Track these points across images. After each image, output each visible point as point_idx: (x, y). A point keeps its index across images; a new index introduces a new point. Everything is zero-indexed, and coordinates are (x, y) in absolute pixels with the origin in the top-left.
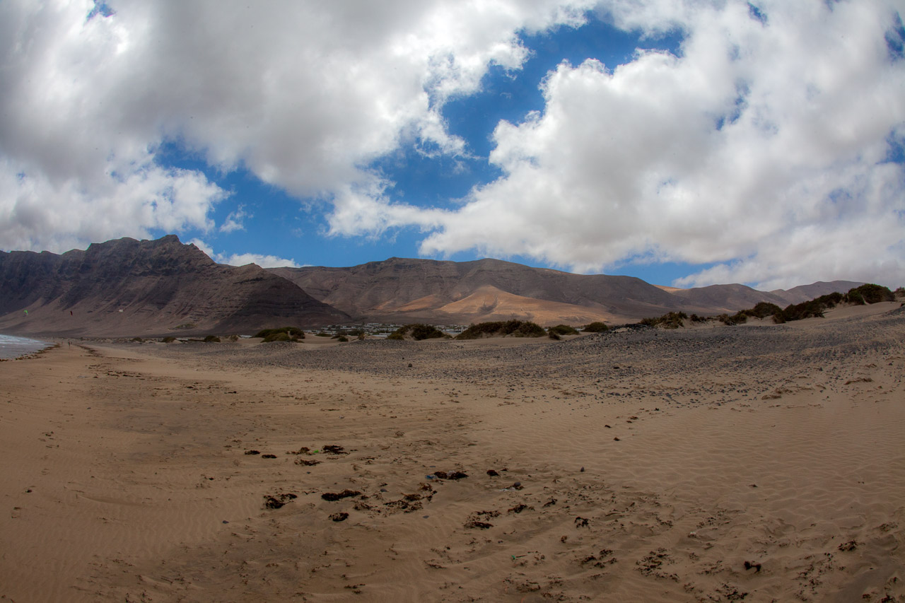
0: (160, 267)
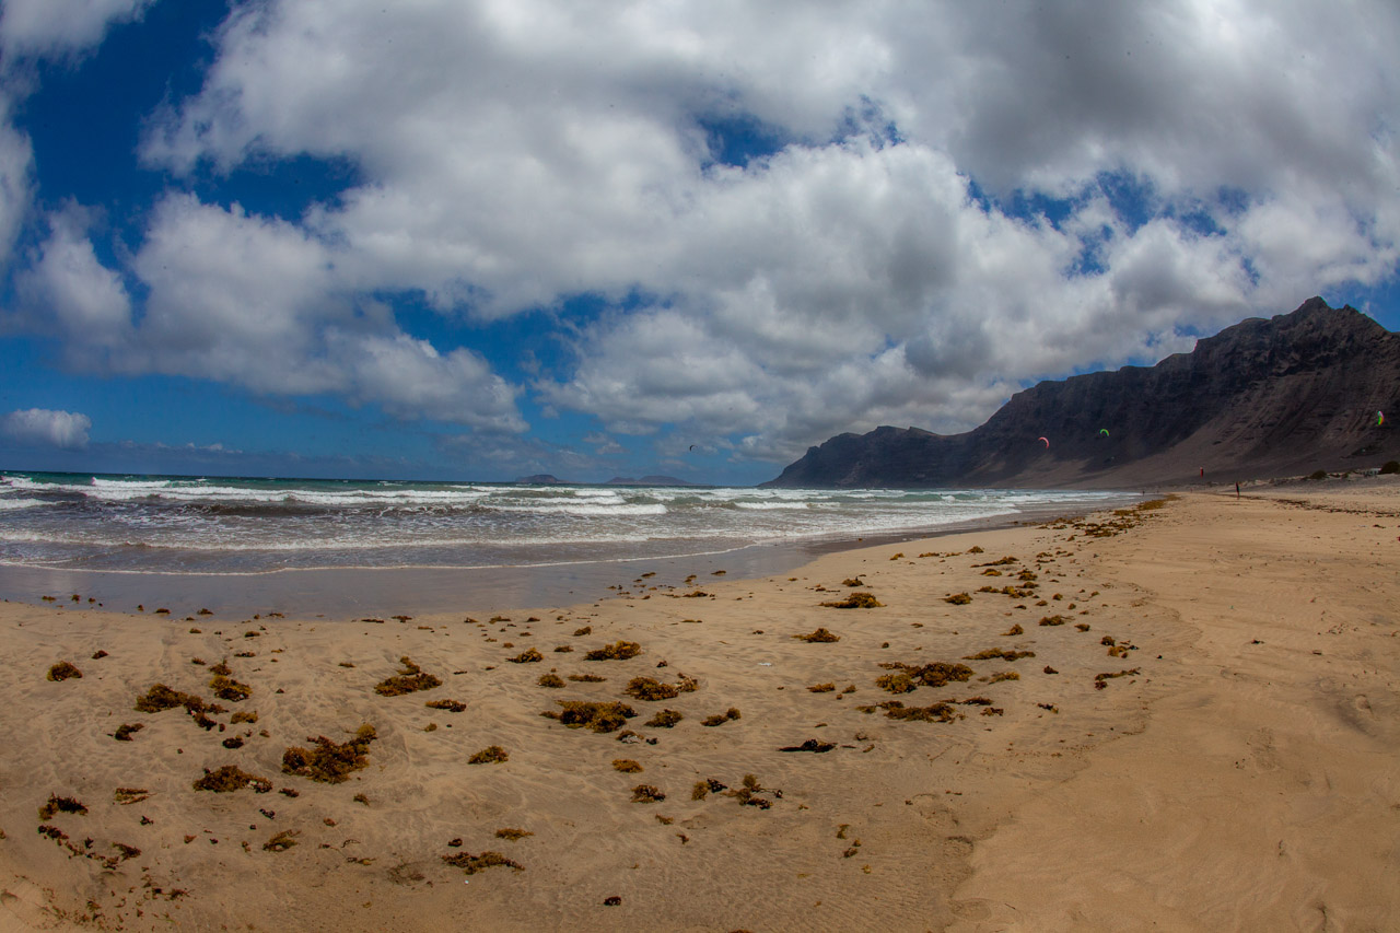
0: (1312, 355)
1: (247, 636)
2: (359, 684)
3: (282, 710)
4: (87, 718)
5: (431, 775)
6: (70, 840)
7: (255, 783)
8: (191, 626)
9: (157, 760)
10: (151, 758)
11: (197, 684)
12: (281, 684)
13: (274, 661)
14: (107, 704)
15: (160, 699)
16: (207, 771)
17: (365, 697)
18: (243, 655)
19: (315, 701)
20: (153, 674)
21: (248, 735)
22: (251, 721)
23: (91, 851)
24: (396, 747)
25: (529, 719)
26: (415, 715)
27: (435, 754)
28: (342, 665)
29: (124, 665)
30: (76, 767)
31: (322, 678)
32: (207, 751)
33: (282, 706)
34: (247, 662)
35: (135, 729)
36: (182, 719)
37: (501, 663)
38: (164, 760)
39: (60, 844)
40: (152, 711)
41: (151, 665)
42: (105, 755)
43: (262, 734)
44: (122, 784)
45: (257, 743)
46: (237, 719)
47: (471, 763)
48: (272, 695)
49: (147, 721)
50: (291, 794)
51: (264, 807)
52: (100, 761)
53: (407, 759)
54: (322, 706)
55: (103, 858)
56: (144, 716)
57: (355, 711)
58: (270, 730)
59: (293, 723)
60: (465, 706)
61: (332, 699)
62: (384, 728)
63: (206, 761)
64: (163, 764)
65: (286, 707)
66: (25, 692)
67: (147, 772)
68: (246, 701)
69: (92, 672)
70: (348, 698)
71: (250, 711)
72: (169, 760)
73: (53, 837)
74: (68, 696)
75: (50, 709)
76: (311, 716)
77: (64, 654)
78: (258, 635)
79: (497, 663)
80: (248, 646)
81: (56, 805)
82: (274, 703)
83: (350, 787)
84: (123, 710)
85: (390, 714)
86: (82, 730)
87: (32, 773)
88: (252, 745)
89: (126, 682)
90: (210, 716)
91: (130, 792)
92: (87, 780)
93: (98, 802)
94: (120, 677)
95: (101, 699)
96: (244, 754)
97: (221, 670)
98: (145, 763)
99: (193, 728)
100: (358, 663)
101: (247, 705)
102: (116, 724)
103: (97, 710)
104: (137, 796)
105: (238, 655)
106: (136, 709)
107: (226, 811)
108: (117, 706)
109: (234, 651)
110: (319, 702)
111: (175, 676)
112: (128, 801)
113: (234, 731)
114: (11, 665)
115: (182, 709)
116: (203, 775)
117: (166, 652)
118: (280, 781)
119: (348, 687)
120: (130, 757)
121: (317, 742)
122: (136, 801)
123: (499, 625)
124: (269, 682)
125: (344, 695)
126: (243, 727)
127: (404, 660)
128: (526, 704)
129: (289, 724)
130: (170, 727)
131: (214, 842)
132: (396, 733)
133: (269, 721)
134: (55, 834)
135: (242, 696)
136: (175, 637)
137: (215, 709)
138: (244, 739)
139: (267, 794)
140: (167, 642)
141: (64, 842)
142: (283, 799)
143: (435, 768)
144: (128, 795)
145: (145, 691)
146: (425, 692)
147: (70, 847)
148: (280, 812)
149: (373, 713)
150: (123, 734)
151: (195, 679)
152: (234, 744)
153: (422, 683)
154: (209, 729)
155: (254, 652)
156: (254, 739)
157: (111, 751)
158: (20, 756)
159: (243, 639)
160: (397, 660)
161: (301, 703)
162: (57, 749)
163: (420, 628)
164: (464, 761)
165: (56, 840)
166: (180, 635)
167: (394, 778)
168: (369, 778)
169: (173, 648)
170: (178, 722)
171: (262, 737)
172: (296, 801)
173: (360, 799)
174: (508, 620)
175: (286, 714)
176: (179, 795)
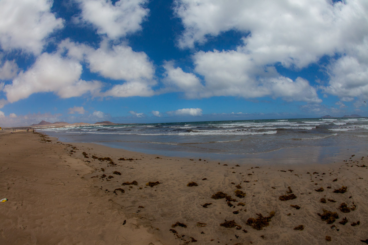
1: (248, 175)
2: (275, 195)
3: (252, 202)
4: (196, 199)
5: (283, 231)
6: (178, 234)
7: (237, 227)
8: (233, 170)
9: (213, 215)
10: (211, 214)
11: (230, 191)
12: (255, 193)
13: (254, 184)
14: (203, 195)
15: (219, 196)
16: (226, 221)
17: (276, 200)
18: (246, 182)
19: (262, 200)
20: (219, 186)
21: (241, 210)
22: (243, 206)
23: (183, 238)
24: (278, 220)
25: (314, 215)
26: (286, 209)
27: (287, 224)
28: (272, 187)
29: (211, 182)
30: (188, 214)
31: (266, 192)
32: (227, 214)
33: (253, 201)
34: (247, 184)
35: (210, 204)
36: (224, 203)
37: (313, 191)
38: (215, 215)
39: (175, 234)
40: (216, 199)
41: (219, 183)
42: (198, 211)
43: (244, 210)
44: (200, 221)
45: (242, 213)
46: (239, 204)
47: (294, 229)
48: (251, 197)
49: (214, 202)
50: (245, 231)
51: (237, 234)
52: (196, 213)
53: (280, 224)
54: (264, 202)
55: (185, 240)
56: (214, 200)
57: (272, 205)
58: (247, 209)
59: (254, 208)
60: (300, 207)
61: (267, 200)
62: (278, 212)
63: (227, 217)
64: (214, 216)
65: (254, 201)
66: (179, 189)
67: (208, 218)
68: (244, 198)
69: (201, 184)
70: (271, 200)
71: (243, 202)
72: (216, 215)
73: (173, 232)
74: (192, 191)
75: (185, 195)
76: (260, 205)
77: (194, 178)
78: (251, 174)
79: (312, 191)
80: (248, 178)
81: (178, 224)
82: (251, 200)
83: (261, 233)
84: (208, 198)
85: (280, 207)
86: (194, 202)
87: (174, 213)
88: (241, 213)
89: (211, 188)
90: (232, 203)
91: (201, 224)
92: (190, 218)
93: (191, 225)
94: (209, 187)
95: (202, 193)
96: (238, 216)
97: (239, 187)
98: (209, 215)
99: (226, 206)
100: (277, 187)
101: (243, 199)
102: (205, 202)
103: (200, 197)
104: (203, 225)
105: (245, 182)
106: (211, 198)
107: (226, 234)
108: (206, 196)
109: (244, 180)
110: (264, 201)
111: (225, 187)
112: (200, 226)
113: (238, 208)
114: (176, 180)
115: (225, 199)
116: (224, 222)
117: (224, 179)
118: (244, 227)
119: (272, 196)
120: (205, 213)
121: (259, 215)
122: (202, 226)
123: (316, 175)
124: (251, 192)
125: (270, 199)
126: (240, 207)
127: (289, 188)
128: (315, 208)
129: (253, 208)
130: (220, 204)
131: (219, 242)
132: (280, 215)
133: (248, 206)
134: (174, 232)
135: (243, 197)
136: (228, 174)
137: (234, 201)
138: (240, 211)
139: (239, 230)
140: (225, 176)
141: (176, 234)
142: (243, 232)
143: (285, 229)
144: (200, 224)
145: (216, 192)
146: (292, 200)
147: (177, 236)
148: (240, 237)
149: (276, 207)
150: (205, 206)
151: (231, 189)
152: (236, 213)
153: (292, 197)
154: (230, 207)
155: (249, 181)
156: (242, 212)
157: (200, 210)
158: (172, 208)
159: (247, 176)
160: (287, 187)
161: (258, 200)
162: (184, 207)
163: (295, 175)
164: (293, 228)
165: (174, 233)
166: (229, 173)
167: (273, 231)
168: (267, 231)
169: (227, 178)
170: (222, 203)
171: (244, 211)
172: (246, 234)
173: (263, 237)
174: (318, 173)
175: (253, 204)
176: (215, 226)
